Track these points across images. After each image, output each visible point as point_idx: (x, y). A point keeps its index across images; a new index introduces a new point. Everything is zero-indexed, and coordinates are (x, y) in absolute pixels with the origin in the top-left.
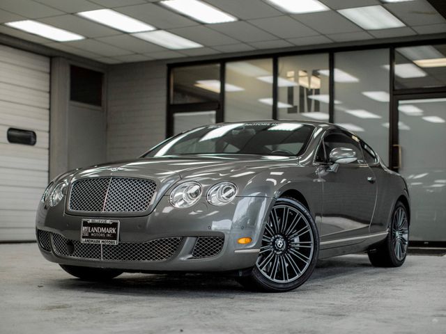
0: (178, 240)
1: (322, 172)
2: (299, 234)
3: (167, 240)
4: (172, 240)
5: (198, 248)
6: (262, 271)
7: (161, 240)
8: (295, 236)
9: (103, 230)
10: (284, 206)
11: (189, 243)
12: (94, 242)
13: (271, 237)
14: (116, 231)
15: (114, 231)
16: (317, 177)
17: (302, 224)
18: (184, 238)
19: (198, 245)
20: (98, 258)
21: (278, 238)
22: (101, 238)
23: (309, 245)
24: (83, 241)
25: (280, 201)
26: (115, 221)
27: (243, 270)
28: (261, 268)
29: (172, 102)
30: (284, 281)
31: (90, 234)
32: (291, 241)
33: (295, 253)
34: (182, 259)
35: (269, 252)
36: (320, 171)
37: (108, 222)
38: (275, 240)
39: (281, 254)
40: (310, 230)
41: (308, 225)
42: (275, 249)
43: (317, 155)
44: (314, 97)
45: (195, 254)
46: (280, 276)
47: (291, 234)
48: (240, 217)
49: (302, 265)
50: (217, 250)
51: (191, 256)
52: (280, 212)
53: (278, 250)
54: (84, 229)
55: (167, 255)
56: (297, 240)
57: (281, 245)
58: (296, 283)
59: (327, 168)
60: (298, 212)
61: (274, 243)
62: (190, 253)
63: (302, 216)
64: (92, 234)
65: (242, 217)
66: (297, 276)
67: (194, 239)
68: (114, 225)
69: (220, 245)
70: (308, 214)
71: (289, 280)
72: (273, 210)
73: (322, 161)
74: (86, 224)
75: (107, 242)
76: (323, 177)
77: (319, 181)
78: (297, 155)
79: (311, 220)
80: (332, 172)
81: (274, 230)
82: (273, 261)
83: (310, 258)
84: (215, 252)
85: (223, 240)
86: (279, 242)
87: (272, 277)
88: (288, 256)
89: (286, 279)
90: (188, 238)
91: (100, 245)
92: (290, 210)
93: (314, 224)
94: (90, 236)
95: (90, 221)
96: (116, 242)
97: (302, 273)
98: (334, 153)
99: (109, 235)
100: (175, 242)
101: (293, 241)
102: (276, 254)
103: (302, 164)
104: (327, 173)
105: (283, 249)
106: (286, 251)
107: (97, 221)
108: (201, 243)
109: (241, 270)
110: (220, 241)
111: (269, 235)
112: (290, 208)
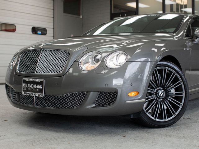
0: (84, 94)
1: (190, 44)
2: (174, 86)
3: (76, 94)
4: (80, 94)
5: (99, 100)
6: (148, 114)
7: (73, 94)
8: (172, 88)
9: (35, 86)
10: (163, 68)
11: (92, 96)
12: (29, 94)
13: (155, 89)
14: (42, 87)
15: (41, 87)
16: (186, 47)
17: (176, 79)
18: (88, 92)
19: (99, 97)
20: (33, 105)
21: (160, 90)
22: (33, 92)
23: (181, 94)
24: (23, 93)
25: (161, 64)
26: (42, 80)
27: (134, 114)
28: (147, 111)
29: (113, 13)
30: (163, 120)
31: (27, 88)
32: (169, 92)
33: (171, 100)
34: (88, 107)
35: (153, 100)
36: (188, 43)
37: (38, 80)
38: (157, 91)
39: (162, 101)
40: (182, 84)
41: (181, 80)
42: (158, 98)
43: (186, 33)
44: (184, 9)
45: (97, 103)
46: (161, 117)
47: (169, 86)
48: (132, 74)
49: (176, 108)
50: (113, 101)
51: (94, 105)
52: (160, 71)
53: (159, 98)
54: (24, 84)
55: (77, 104)
56: (173, 90)
57: (162, 95)
58: (172, 121)
59: (193, 41)
60: (173, 71)
61: (156, 93)
62: (93, 103)
63: (176, 74)
64: (28, 89)
65: (133, 74)
66: (173, 117)
67: (96, 93)
68: (41, 83)
69: (115, 97)
70: (180, 73)
71: (168, 119)
72: (155, 70)
73: (189, 37)
74: (25, 82)
75: (37, 95)
76: (190, 47)
77: (188, 49)
78: (173, 33)
79: (183, 77)
80: (197, 44)
81: (157, 84)
82: (156, 105)
83: (182, 103)
84: (111, 103)
85: (117, 93)
86: (161, 92)
87: (155, 118)
88: (167, 103)
89: (165, 118)
90: (92, 93)
91: (34, 96)
92: (168, 70)
93: (185, 80)
94: (27, 90)
95: (27, 80)
96: (42, 95)
97: (177, 114)
98: (197, 31)
99: (38, 90)
100: (82, 95)
101: (171, 91)
102: (158, 100)
103: (176, 38)
104: (193, 44)
105: (163, 97)
106: (165, 99)
107: (31, 80)
108: (101, 96)
109: (132, 114)
110: (115, 95)
111: (153, 88)
112: (168, 68)
